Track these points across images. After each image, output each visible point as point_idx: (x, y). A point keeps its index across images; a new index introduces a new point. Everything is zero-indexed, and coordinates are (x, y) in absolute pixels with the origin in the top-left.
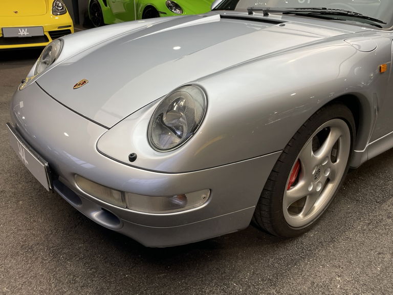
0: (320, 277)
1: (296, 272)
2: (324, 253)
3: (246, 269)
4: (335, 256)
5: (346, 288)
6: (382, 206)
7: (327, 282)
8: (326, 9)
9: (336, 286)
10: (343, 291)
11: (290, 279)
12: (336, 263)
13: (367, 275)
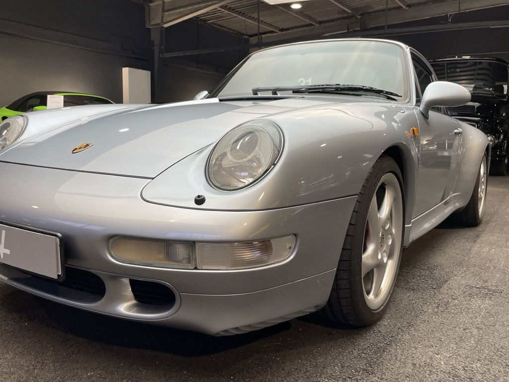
0: (418, 358)
1: (389, 357)
2: (407, 337)
3: (332, 365)
4: (421, 337)
5: (451, 363)
6: (441, 291)
7: (428, 361)
8: (339, 85)
9: (441, 363)
10: (451, 366)
11: (387, 365)
12: (427, 343)
13: (464, 348)
